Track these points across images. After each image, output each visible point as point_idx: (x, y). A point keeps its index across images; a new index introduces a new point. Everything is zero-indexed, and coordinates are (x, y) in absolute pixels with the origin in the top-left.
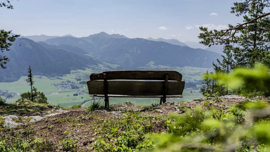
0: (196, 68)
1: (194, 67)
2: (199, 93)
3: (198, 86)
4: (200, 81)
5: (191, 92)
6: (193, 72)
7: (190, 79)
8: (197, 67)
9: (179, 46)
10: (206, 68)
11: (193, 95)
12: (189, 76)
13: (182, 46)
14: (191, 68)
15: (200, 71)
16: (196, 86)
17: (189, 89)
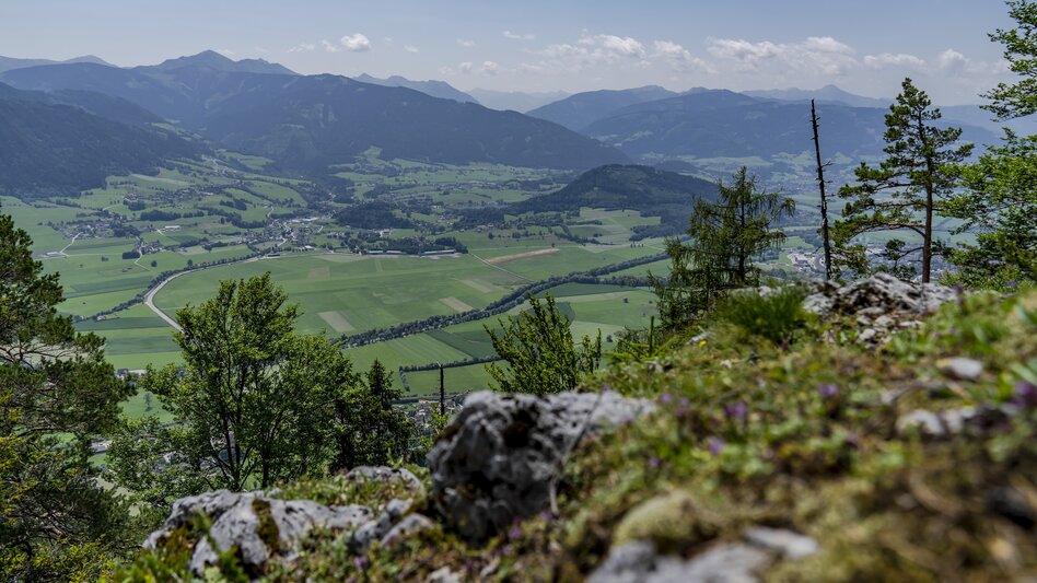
0: (502, 167)
1: (496, 164)
2: (511, 238)
3: (507, 218)
4: (514, 204)
5: (491, 237)
6: (496, 178)
7: (486, 200)
8: (506, 165)
9: (454, 102)
10: (529, 167)
11: (497, 246)
12: (482, 191)
13: (462, 104)
14: (486, 167)
15: (512, 177)
16: (503, 219)
17: (483, 227)
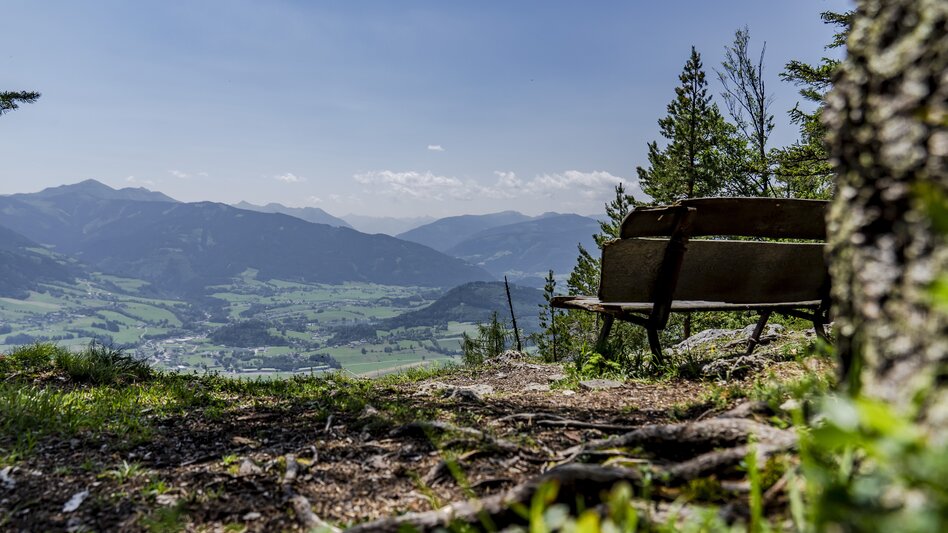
0: (374, 286)
1: (368, 283)
2: (384, 353)
3: (380, 334)
4: (386, 320)
5: (364, 352)
6: (368, 296)
7: (358, 317)
8: (378, 284)
9: (328, 226)
10: (400, 285)
11: (370, 360)
12: (355, 309)
13: (336, 229)
14: (359, 286)
15: (383, 295)
16: (376, 335)
17: (356, 342)
